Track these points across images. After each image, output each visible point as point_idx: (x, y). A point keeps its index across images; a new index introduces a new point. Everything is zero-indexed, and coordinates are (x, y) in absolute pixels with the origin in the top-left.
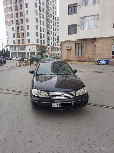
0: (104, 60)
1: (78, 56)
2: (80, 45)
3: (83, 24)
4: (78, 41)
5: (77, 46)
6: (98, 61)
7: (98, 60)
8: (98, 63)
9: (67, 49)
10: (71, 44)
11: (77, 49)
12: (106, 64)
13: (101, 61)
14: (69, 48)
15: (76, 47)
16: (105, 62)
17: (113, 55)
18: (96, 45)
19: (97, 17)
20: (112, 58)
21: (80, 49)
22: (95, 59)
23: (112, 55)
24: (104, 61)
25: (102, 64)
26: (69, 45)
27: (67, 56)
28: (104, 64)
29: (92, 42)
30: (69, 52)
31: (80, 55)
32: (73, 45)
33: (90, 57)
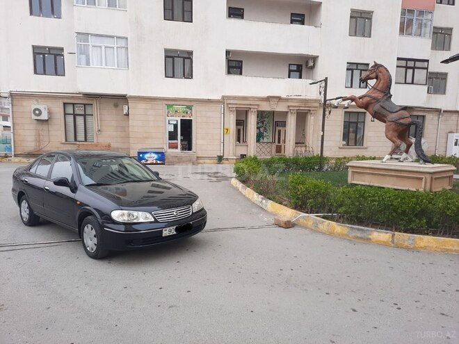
0: (154, 153)
1: (76, 140)
2: (79, 111)
3: (83, 51)
4: (73, 97)
5: (70, 110)
6: (139, 155)
7: (139, 153)
8: (140, 159)
9: (34, 117)
10: (50, 103)
11: (70, 119)
12: (159, 162)
13: (147, 156)
14: (44, 116)
15: (65, 114)
16: (156, 156)
17: (170, 141)
18: (127, 115)
19: (122, 43)
20: (169, 148)
21: (80, 120)
22: (129, 149)
23: (168, 141)
24: (153, 155)
25: (149, 162)
26: (41, 107)
27: (38, 140)
28: (155, 162)
29: (116, 106)
30: (45, 127)
31: (81, 136)
32: (58, 109)
33: (112, 145)
